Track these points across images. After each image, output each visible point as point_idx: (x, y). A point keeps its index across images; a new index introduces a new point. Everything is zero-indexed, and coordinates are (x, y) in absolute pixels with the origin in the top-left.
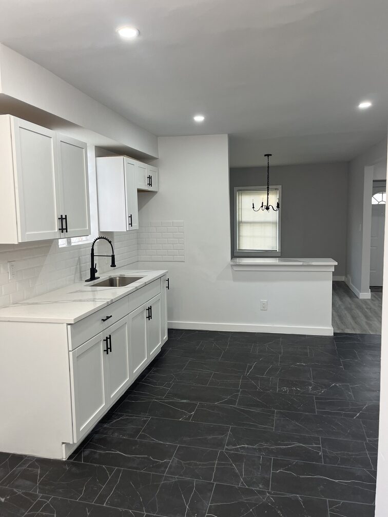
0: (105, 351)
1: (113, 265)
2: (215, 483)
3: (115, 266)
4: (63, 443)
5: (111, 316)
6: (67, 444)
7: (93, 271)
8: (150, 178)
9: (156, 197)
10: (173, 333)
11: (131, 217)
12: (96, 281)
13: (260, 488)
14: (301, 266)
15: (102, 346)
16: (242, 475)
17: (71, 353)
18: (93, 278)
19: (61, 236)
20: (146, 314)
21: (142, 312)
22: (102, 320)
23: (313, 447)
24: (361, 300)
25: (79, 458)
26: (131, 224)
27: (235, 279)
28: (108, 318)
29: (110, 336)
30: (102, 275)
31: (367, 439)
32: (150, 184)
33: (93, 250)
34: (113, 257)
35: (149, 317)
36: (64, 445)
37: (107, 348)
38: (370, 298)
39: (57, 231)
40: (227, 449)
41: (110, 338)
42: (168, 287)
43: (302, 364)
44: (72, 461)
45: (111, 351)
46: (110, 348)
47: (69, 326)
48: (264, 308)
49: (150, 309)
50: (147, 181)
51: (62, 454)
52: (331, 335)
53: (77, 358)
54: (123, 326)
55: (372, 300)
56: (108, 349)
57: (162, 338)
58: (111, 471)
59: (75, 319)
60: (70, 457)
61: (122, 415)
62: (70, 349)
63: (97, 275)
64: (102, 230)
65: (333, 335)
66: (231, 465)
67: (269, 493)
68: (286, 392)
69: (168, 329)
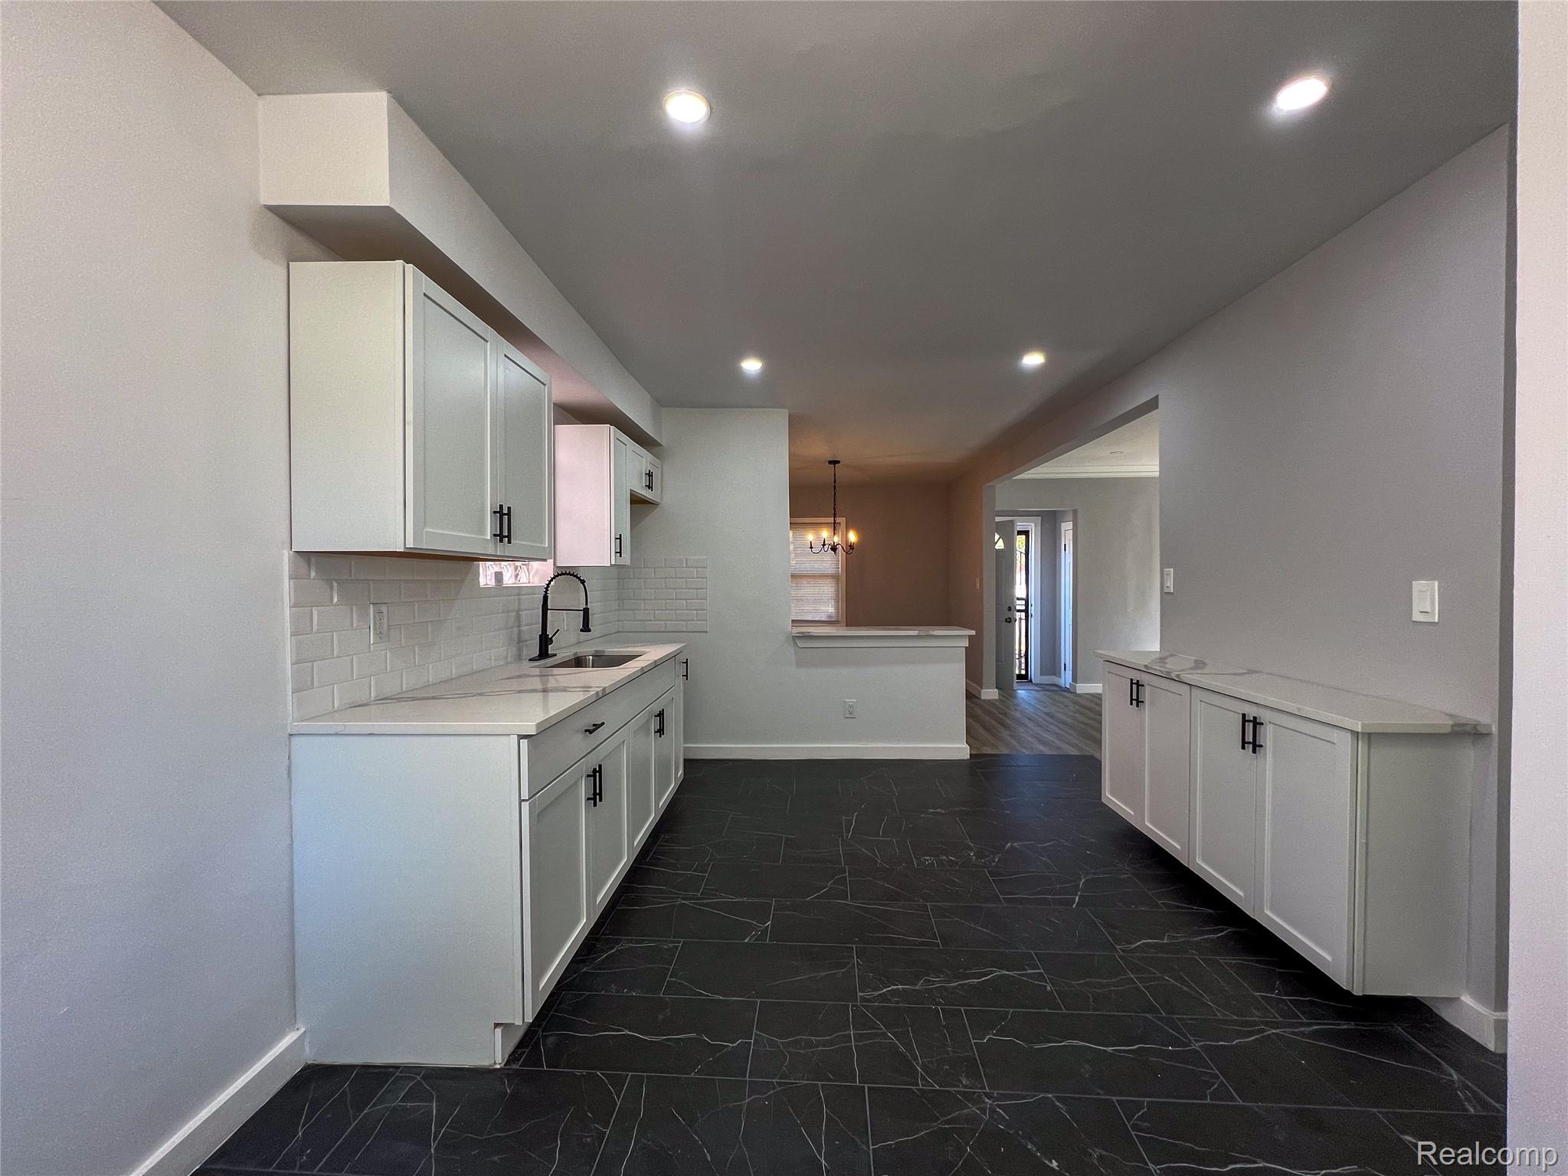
0: (588, 799)
1: (586, 628)
2: (866, 1086)
3: (589, 630)
4: (497, 1025)
5: (603, 723)
6: (506, 1027)
7: (545, 640)
8: (650, 475)
9: (658, 510)
10: (690, 764)
11: (620, 539)
12: (549, 661)
13: (965, 1087)
14: (918, 637)
15: (583, 790)
16: (916, 1059)
17: (526, 806)
18: (544, 654)
19: (496, 550)
20: (654, 725)
21: (648, 722)
22: (586, 731)
23: (1030, 976)
24: (984, 700)
25: (534, 1059)
26: (620, 552)
27: (800, 664)
28: (597, 726)
29: (600, 766)
30: (561, 648)
31: (1118, 947)
32: (650, 487)
33: (545, 598)
34: (586, 611)
35: (660, 731)
36: (499, 1031)
37: (595, 794)
38: (997, 698)
39: (489, 538)
40: (863, 999)
41: (600, 772)
42: (687, 676)
43: (939, 810)
44: (515, 1067)
45: (601, 800)
46: (600, 794)
47: (524, 743)
48: (850, 714)
49: (661, 714)
50: (644, 481)
51: (493, 1053)
52: (965, 758)
53: (537, 817)
54: (618, 748)
55: (1001, 700)
56: (596, 797)
57: (676, 774)
58: (618, 1083)
59: (538, 725)
60: (512, 1058)
61: (617, 942)
62: (525, 796)
63: (551, 649)
64: (559, 564)
65: (969, 757)
66: (884, 1034)
67: (987, 1095)
68: (932, 863)
69: (685, 760)
